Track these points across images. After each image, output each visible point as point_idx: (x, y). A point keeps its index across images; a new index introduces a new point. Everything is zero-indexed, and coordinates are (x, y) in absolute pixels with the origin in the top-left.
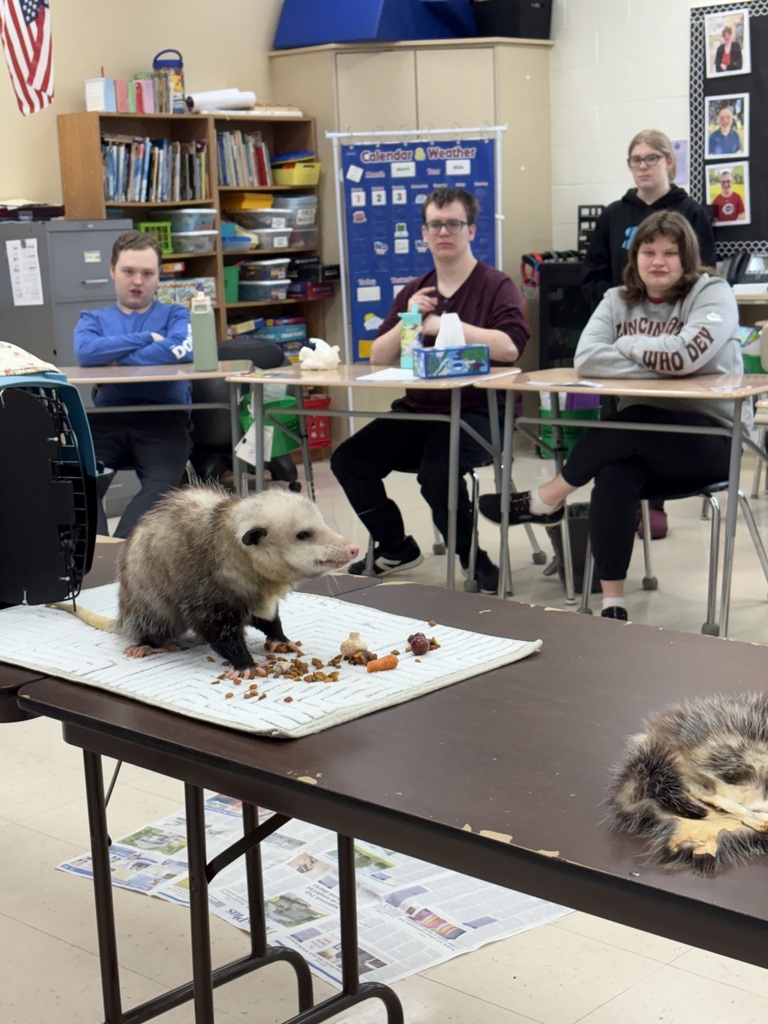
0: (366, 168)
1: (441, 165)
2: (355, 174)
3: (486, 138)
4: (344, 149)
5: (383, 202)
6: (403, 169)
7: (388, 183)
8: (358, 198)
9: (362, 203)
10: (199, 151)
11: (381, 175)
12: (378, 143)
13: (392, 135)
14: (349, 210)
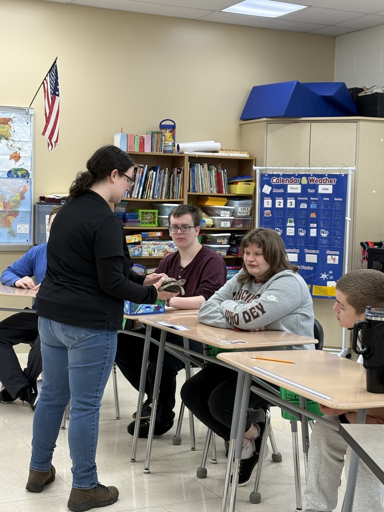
0: (273, 186)
1: (315, 187)
2: (267, 189)
3: (343, 173)
4: (262, 175)
5: (282, 206)
6: (294, 188)
7: (285, 196)
8: (268, 203)
9: (270, 206)
10: (178, 173)
11: (282, 191)
12: (281, 173)
13: (290, 169)
14: (262, 209)
